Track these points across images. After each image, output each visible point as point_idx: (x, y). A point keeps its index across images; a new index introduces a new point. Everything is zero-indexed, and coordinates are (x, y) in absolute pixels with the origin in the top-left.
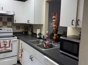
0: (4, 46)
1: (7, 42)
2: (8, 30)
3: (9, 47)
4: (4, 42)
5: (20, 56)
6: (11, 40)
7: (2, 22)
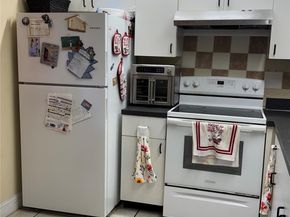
0: (211, 144)
1: (221, 132)
2: (245, 89)
3: (230, 152)
4: (212, 129)
5: (265, 200)
6: (239, 126)
7: (229, 54)
